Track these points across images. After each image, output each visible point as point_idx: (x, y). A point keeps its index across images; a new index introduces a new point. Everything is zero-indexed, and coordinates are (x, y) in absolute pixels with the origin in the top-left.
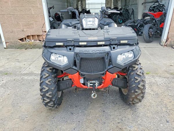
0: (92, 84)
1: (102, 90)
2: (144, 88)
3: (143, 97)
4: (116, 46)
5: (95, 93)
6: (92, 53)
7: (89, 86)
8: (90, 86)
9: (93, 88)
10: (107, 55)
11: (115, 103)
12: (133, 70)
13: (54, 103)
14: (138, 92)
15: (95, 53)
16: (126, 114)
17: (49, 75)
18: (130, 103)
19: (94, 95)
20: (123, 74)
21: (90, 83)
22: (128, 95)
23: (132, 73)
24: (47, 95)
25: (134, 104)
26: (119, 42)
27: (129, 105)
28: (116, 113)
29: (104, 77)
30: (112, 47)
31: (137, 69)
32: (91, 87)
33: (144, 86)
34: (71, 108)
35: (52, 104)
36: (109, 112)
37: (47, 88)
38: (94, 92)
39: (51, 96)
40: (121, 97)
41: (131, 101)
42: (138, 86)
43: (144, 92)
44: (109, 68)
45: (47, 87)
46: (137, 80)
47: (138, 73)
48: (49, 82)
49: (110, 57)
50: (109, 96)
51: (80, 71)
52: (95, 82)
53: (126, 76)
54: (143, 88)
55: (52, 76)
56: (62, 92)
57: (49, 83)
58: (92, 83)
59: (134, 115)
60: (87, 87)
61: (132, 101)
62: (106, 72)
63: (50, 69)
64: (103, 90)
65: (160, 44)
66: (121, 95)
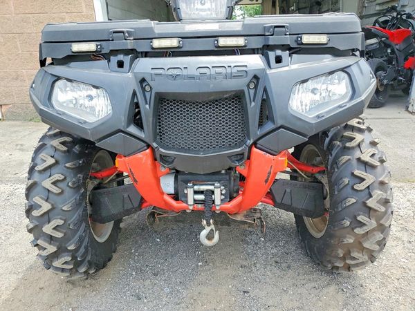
0: (201, 197)
1: (239, 218)
2: (386, 212)
3: (382, 244)
4: (285, 55)
5: (212, 227)
6: (197, 73)
7: (191, 201)
8: (195, 200)
9: (206, 209)
10: (252, 86)
11: (284, 265)
12: (345, 148)
13: (74, 258)
14: (364, 225)
15: (210, 77)
16: (320, 304)
17: (57, 163)
18: (337, 264)
19: (208, 234)
20: (310, 170)
21: (196, 192)
22: (329, 235)
23: (345, 158)
24: (48, 229)
25: (349, 268)
26: (297, 41)
27: (332, 273)
28: (285, 297)
29: (242, 167)
30: (272, 55)
31: (359, 145)
32: (200, 206)
33: (386, 202)
34: (138, 280)
35: (66, 263)
36: (264, 293)
37: (46, 207)
38: (209, 224)
39: (59, 235)
40: (302, 248)
41: (340, 258)
42: (365, 204)
43: (387, 225)
44: (259, 133)
45: (46, 201)
46: (362, 180)
47: (366, 158)
48: (53, 183)
49: (265, 90)
50: (265, 242)
51: (155, 145)
52: (211, 188)
53: (319, 177)
54: (383, 209)
55: (67, 165)
56: (116, 228)
57: (55, 190)
58: (201, 192)
59: (349, 307)
60: (184, 205)
61: (344, 258)
62: (250, 148)
63: (63, 143)
64: (244, 219)
65: (407, 109)
66: (303, 240)
